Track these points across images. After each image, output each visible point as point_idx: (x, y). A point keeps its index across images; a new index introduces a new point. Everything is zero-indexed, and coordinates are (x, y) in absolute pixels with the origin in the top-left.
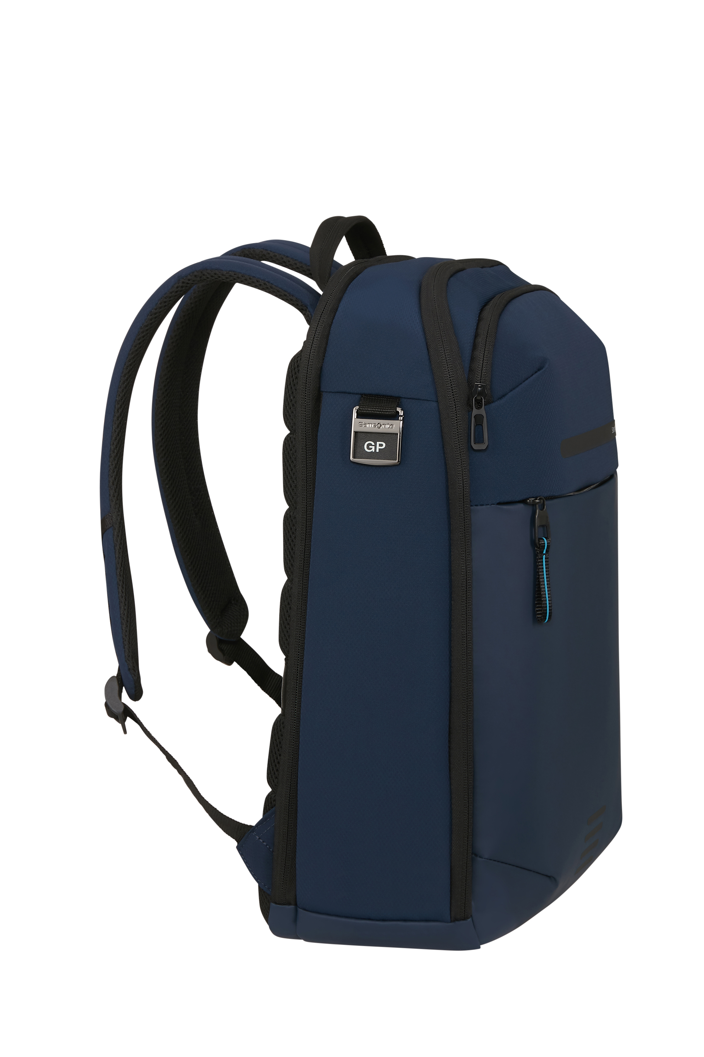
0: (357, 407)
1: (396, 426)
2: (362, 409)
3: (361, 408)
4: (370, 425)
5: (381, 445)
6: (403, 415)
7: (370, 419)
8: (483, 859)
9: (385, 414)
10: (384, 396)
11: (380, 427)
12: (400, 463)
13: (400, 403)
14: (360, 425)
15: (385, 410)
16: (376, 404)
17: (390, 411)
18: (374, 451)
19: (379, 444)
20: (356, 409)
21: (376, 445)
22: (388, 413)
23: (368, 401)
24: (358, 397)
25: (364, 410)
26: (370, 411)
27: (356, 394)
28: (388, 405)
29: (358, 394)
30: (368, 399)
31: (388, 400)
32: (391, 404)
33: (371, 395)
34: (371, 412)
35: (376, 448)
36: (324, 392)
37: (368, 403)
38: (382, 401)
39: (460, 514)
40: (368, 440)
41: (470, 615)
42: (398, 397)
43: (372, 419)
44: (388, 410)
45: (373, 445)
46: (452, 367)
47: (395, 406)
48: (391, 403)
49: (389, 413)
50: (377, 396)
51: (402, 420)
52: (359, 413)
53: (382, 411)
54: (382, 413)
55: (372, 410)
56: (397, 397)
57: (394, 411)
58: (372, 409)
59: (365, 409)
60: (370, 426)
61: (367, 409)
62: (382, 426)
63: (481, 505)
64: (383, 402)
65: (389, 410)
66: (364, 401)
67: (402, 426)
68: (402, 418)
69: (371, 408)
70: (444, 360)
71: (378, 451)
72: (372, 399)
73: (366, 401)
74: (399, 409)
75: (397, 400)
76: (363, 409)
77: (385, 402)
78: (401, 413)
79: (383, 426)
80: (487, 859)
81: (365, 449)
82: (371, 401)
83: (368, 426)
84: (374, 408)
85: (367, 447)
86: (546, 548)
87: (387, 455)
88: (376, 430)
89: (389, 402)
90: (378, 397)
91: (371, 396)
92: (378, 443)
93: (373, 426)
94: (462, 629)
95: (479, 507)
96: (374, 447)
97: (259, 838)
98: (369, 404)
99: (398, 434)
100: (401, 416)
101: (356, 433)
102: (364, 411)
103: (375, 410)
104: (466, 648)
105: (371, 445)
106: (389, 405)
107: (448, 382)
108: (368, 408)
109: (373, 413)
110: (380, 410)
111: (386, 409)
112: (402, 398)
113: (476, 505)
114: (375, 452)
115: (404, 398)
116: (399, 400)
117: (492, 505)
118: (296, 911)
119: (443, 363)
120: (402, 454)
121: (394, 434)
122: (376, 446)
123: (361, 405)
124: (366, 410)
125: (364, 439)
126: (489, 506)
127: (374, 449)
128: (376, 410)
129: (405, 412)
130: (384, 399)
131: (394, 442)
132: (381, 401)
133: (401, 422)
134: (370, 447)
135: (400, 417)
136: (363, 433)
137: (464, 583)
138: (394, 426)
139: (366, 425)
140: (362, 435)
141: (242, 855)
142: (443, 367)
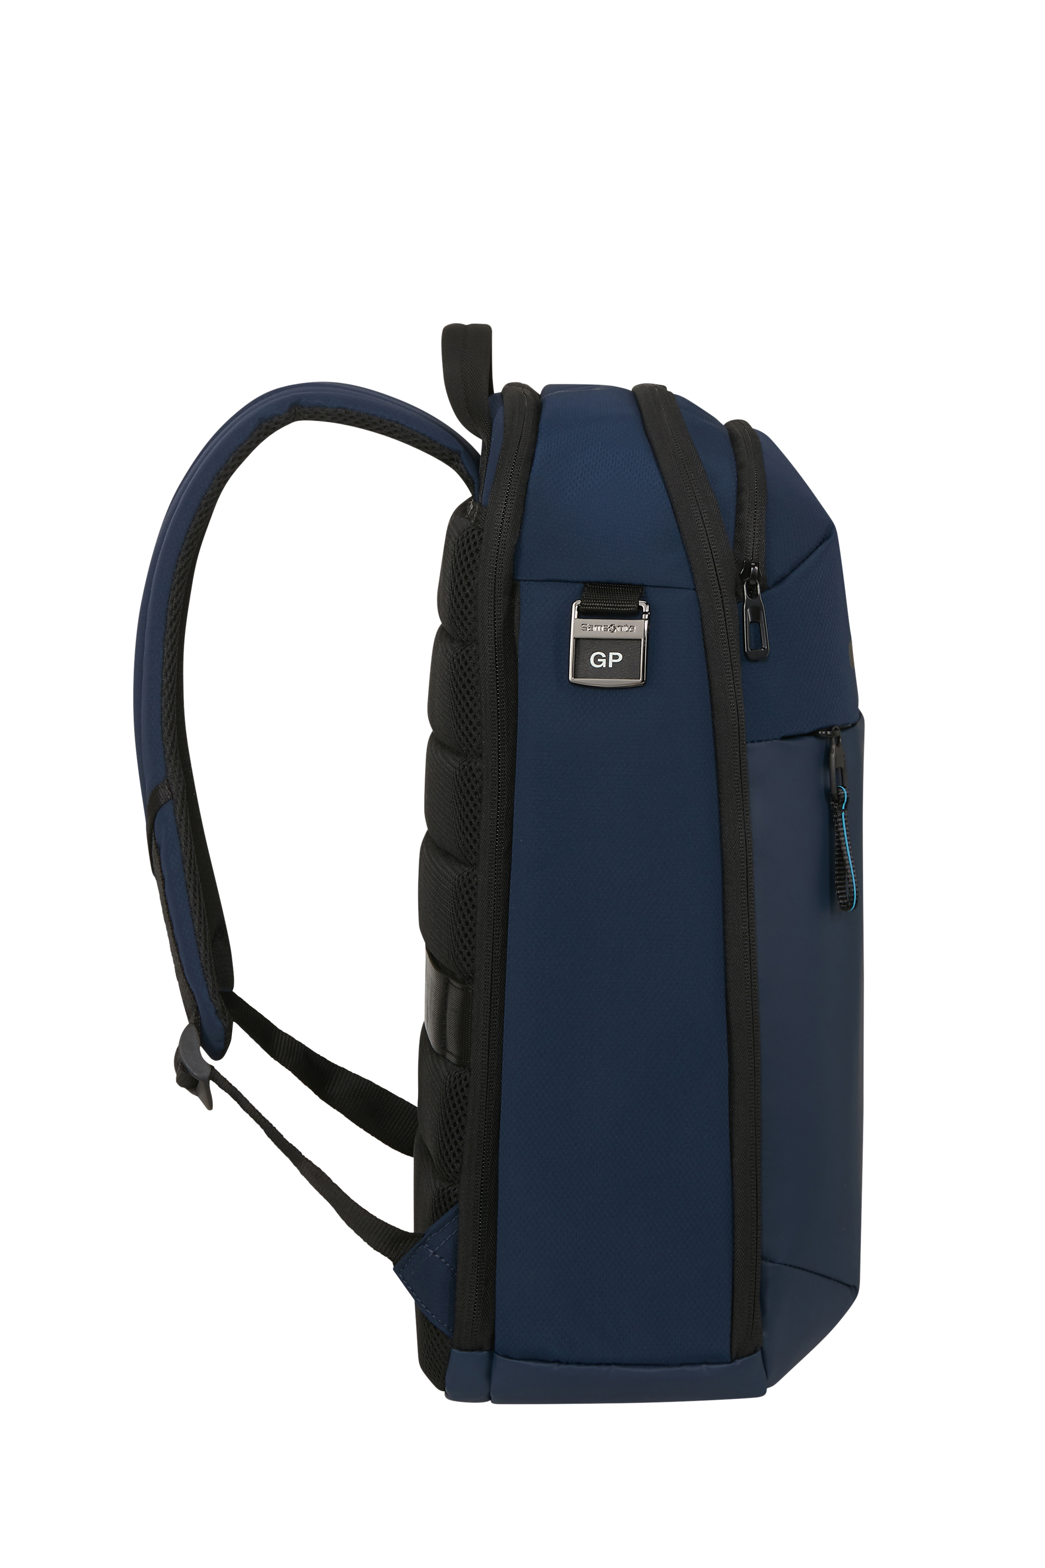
0: (579, 602)
1: (638, 628)
2: (586, 604)
3: (585, 602)
4: (599, 628)
5: (615, 657)
6: (648, 612)
7: (599, 619)
8: (776, 1264)
9: (621, 610)
10: (619, 584)
11: (614, 630)
12: (646, 682)
13: (644, 594)
14: (583, 629)
15: (621, 606)
16: (607, 597)
17: (629, 606)
18: (604, 666)
19: (613, 656)
20: (577, 604)
21: (609, 657)
22: (625, 609)
23: (595, 592)
24: (579, 587)
25: (589, 606)
26: (598, 606)
27: (577, 582)
28: (625, 597)
29: (580, 582)
30: (594, 590)
31: (625, 589)
32: (631, 596)
33: (599, 583)
34: (599, 608)
35: (608, 661)
36: (522, 580)
37: (594, 596)
38: (617, 591)
39: (734, 755)
40: (595, 650)
41: (753, 904)
42: (641, 585)
43: (602, 619)
44: (625, 604)
45: (603, 657)
46: (713, 537)
47: (637, 598)
48: (631, 594)
49: (627, 609)
50: (609, 584)
51: (647, 619)
52: (581, 610)
53: (617, 607)
54: (617, 609)
55: (602, 606)
56: (638, 586)
57: (635, 605)
58: (601, 604)
59: (590, 604)
60: (599, 630)
61: (593, 604)
62: (617, 628)
63: (759, 741)
64: (617, 594)
65: (628, 604)
66: (589, 593)
67: (648, 628)
68: (647, 615)
69: (599, 603)
70: (701, 527)
71: (611, 667)
72: (601, 590)
73: (592, 592)
74: (642, 603)
75: (639, 590)
76: (588, 604)
77: (620, 594)
78: (646, 609)
79: (619, 629)
80: (782, 1264)
81: (591, 664)
82: (600, 593)
83: (595, 629)
84: (604, 603)
85: (594, 661)
86: (845, 800)
87: (625, 672)
88: (608, 635)
89: (627, 593)
90: (610, 586)
91: (599, 585)
92: (611, 654)
93: (603, 629)
94: (743, 925)
95: (756, 744)
96: (605, 660)
97: (434, 1253)
98: (597, 596)
99: (641, 640)
100: (646, 613)
101: (577, 640)
102: (589, 608)
103: (605, 605)
104: (749, 952)
105: (601, 657)
106: (627, 597)
107: (709, 559)
108: (595, 603)
109: (603, 609)
110: (613, 605)
111: (623, 604)
112: (647, 586)
113: (753, 742)
114: (607, 668)
115: (650, 586)
116: (642, 590)
117: (774, 741)
118: (491, 1358)
119: (701, 532)
120: (648, 669)
121: (635, 640)
122: (608, 659)
123: (584, 599)
124: (592, 606)
125: (590, 648)
126: (769, 742)
127: (605, 663)
128: (608, 605)
129: (651, 607)
130: (619, 589)
131: (636, 653)
132: (614, 591)
133: (647, 622)
134: (599, 660)
135: (643, 615)
136: (588, 640)
137: (744, 857)
138: (635, 628)
139: (593, 628)
140: (587, 643)
141: (404, 1279)
142: (701, 538)
